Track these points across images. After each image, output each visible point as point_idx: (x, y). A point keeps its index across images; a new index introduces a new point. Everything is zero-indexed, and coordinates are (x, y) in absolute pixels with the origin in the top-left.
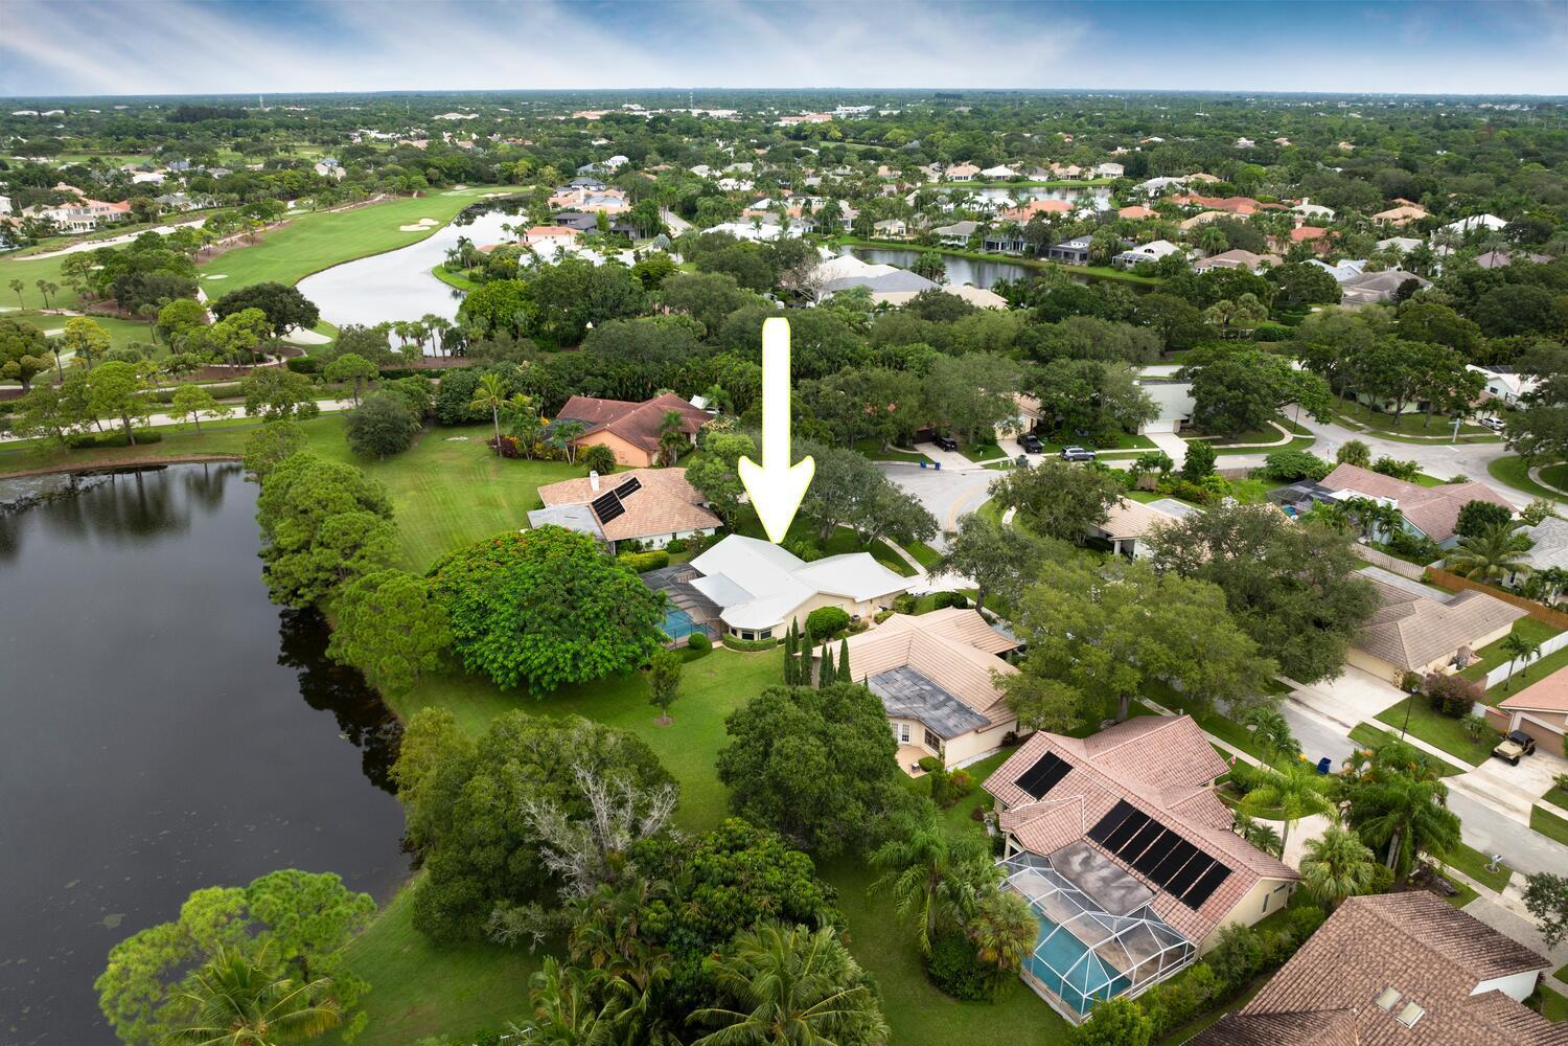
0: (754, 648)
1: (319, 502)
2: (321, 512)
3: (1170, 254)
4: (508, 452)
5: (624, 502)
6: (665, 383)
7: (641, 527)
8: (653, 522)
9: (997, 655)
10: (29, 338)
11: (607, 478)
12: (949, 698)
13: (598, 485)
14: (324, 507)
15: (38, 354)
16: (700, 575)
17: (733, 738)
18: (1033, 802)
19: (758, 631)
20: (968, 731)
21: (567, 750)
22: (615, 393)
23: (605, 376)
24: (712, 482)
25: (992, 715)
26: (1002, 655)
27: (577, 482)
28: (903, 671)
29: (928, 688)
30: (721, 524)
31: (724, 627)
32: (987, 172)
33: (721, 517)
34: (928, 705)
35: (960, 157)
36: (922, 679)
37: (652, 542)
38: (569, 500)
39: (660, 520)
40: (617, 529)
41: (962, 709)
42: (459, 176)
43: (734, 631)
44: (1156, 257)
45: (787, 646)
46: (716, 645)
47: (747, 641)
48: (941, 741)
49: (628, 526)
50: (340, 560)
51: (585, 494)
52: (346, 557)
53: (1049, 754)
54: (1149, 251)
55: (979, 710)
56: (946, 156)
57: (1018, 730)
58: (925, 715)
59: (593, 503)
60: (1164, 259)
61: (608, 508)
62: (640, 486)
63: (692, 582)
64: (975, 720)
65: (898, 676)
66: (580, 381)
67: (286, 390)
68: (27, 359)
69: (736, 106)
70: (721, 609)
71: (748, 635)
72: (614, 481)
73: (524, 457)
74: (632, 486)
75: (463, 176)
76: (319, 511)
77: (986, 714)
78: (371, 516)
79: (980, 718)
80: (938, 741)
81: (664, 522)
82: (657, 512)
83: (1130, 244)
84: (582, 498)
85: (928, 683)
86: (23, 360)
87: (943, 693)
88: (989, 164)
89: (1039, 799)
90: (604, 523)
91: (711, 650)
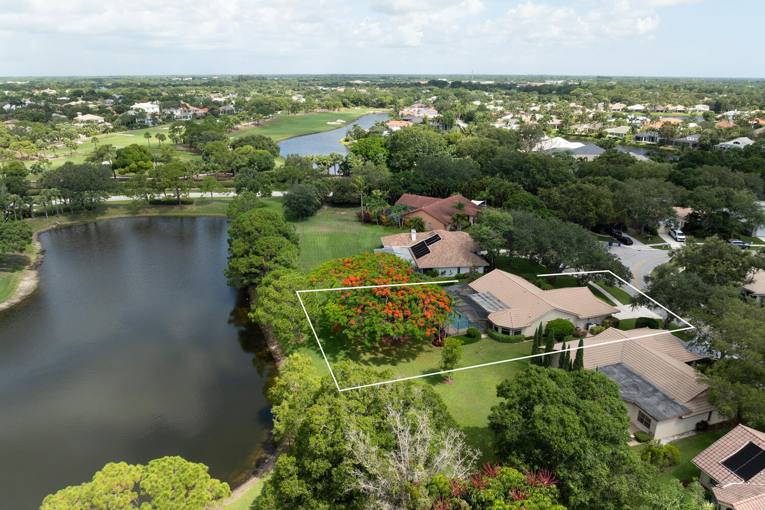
0: (509, 341)
1: (256, 230)
2: (257, 234)
3: (751, 144)
4: (367, 220)
5: (430, 247)
6: (456, 189)
7: (439, 262)
8: (446, 260)
9: (687, 363)
10: (143, 153)
11: (422, 234)
12: (656, 390)
13: (415, 237)
14: (259, 232)
15: (146, 161)
16: (475, 292)
17: (502, 399)
18: (742, 482)
19: (513, 329)
20: (674, 417)
21: (383, 395)
22: (427, 193)
23: (423, 184)
24: (485, 237)
25: (691, 407)
26: (689, 363)
27: (403, 235)
28: (619, 367)
29: (639, 381)
30: (488, 265)
31: (490, 324)
32: (630, 108)
33: (487, 261)
34: (641, 393)
35: (614, 100)
36: (634, 374)
37: (445, 272)
38: (398, 245)
39: (451, 259)
40: (425, 262)
41: (666, 399)
42: (358, 103)
43: (496, 329)
44: (742, 146)
45: (535, 341)
46: (483, 336)
47: (505, 336)
48: (653, 421)
49: (431, 260)
50: (264, 262)
51: (407, 242)
52: (267, 260)
53: (751, 444)
54: (737, 143)
55: (683, 401)
56: (606, 99)
57: (709, 419)
58: (639, 400)
59: (411, 248)
60: (747, 146)
61: (420, 250)
62: (440, 239)
63: (471, 296)
64: (679, 409)
65: (616, 370)
66: (409, 186)
67: (256, 180)
68: (141, 163)
69: (494, 80)
70: (488, 313)
71: (506, 331)
72: (425, 236)
73: (375, 223)
74: (436, 238)
75: (359, 103)
76: (256, 233)
77: (687, 405)
78: (285, 240)
79: (683, 407)
80: (650, 421)
81: (453, 260)
82: (449, 254)
83: (724, 140)
84: (406, 244)
85: (639, 377)
86: (139, 163)
87: (650, 385)
88: (630, 104)
89: (747, 480)
90: (417, 258)
91: (480, 338)
